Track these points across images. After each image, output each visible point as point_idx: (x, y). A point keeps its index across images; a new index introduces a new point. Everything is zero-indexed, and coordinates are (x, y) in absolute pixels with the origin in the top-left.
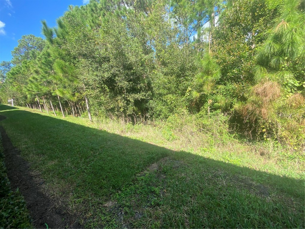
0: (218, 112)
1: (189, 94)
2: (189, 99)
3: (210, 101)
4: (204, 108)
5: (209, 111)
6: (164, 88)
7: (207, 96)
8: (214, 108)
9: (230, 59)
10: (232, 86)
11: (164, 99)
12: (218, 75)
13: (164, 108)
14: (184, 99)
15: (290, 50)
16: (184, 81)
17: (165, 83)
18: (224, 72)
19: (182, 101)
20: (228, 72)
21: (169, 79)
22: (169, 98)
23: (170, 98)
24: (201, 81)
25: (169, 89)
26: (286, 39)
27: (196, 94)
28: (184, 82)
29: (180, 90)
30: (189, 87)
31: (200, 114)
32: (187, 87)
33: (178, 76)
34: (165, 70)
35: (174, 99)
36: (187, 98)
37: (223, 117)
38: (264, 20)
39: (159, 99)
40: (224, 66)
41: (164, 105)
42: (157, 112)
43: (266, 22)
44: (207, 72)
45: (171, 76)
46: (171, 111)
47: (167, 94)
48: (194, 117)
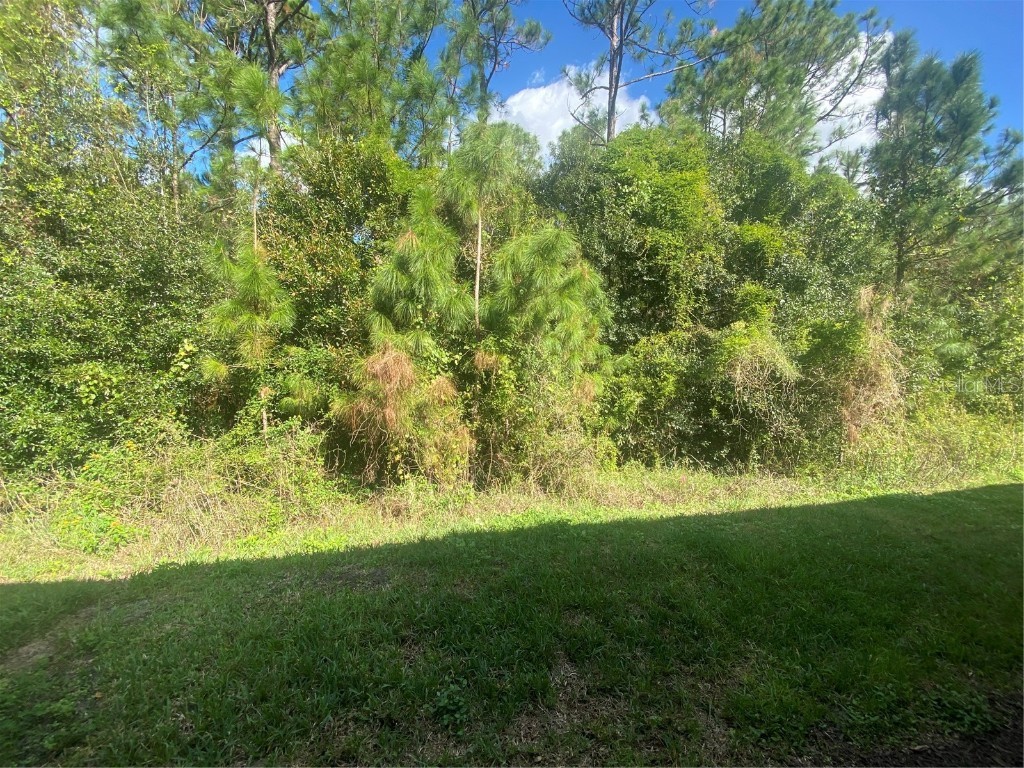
0: (291, 423)
1: (186, 367)
2: (188, 382)
3: (265, 393)
4: (247, 413)
5: (265, 422)
6: (57, 331)
7: (256, 375)
8: (281, 414)
9: (319, 279)
10: (324, 352)
11: (56, 379)
12: (283, 316)
13: (59, 419)
14: (164, 382)
16: (164, 316)
17: (63, 310)
18: (303, 310)
19: (158, 392)
20: (315, 314)
21: (85, 297)
22: (88, 378)
23: (93, 377)
24: (233, 326)
25: (87, 339)
26: (416, 268)
27: (214, 369)
28: (165, 321)
29: (145, 346)
30: (186, 341)
31: (236, 435)
32: (179, 341)
33: (135, 292)
34: (64, 259)
35: (115, 380)
36: (180, 379)
37: (308, 438)
38: (386, 211)
39: (26, 381)
40: (303, 295)
41: (58, 409)
42: (16, 444)
43: (390, 215)
44: (252, 304)
45: (102, 289)
46: (101, 430)
47: (77, 360)
48: (211, 445)
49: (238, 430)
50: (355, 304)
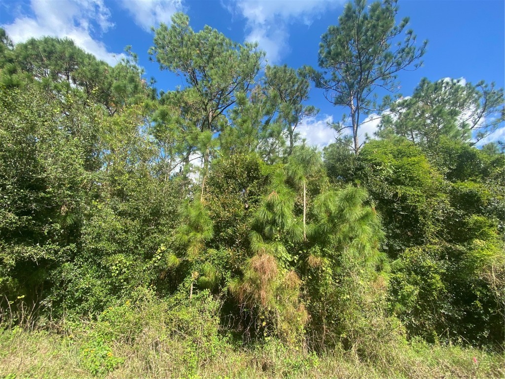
0: (205, 293)
1: (159, 258)
2: (158, 267)
3: (195, 274)
4: (184, 285)
5: (191, 292)
6: (112, 239)
7: (191, 264)
8: (200, 286)
9: (225, 214)
10: (227, 252)
11: (103, 263)
12: (209, 234)
13: (99, 282)
14: (148, 266)
15: (280, 221)
16: (155, 232)
17: (115, 230)
18: (217, 229)
19: (144, 271)
20: (222, 232)
21: (126, 224)
22: (117, 262)
23: (119, 262)
24: (186, 238)
25: (121, 243)
26: (277, 209)
27: (173, 260)
28: (156, 235)
29: (144, 247)
30: (162, 245)
31: (177, 298)
32: (159, 245)
33: (146, 221)
34: (122, 207)
35: (128, 264)
36: (156, 264)
37: (213, 304)
38: (257, 183)
39: (91, 262)
40: (218, 223)
41: (99, 277)
42: (77, 294)
43: (259, 185)
44: (196, 227)
45: (133, 220)
46: (115, 290)
47: (115, 253)
48: (164, 305)
49: (178, 296)
50: (243, 227)
